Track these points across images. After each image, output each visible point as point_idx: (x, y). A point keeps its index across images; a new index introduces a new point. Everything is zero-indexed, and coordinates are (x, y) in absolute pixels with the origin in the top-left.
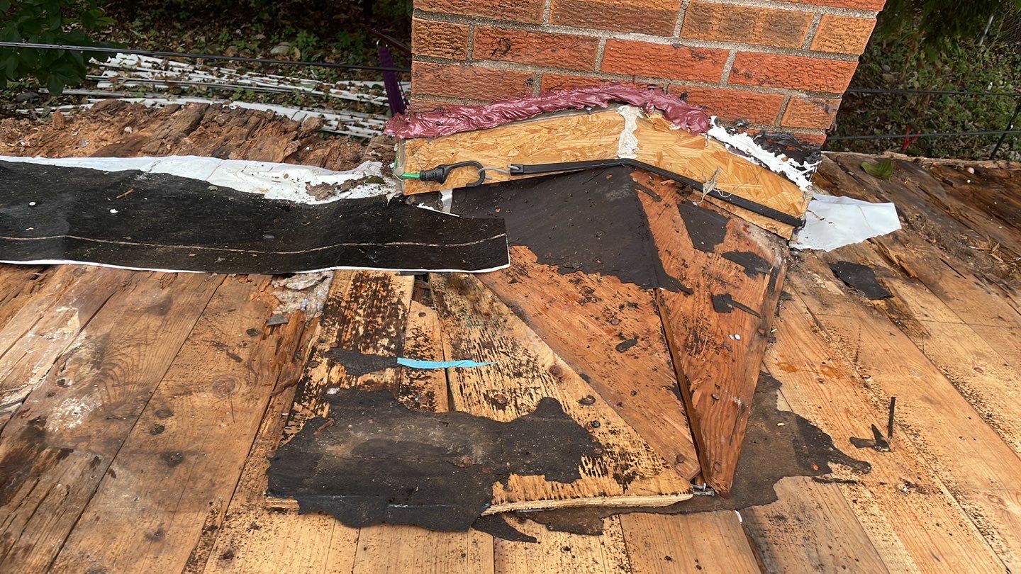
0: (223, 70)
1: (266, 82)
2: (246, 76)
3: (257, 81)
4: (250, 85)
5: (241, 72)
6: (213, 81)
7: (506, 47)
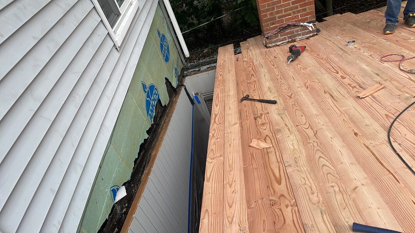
0: (194, 61)
1: (206, 60)
2: (200, 60)
3: (204, 60)
4: (203, 62)
5: (199, 60)
6: (193, 64)
7: (273, 24)
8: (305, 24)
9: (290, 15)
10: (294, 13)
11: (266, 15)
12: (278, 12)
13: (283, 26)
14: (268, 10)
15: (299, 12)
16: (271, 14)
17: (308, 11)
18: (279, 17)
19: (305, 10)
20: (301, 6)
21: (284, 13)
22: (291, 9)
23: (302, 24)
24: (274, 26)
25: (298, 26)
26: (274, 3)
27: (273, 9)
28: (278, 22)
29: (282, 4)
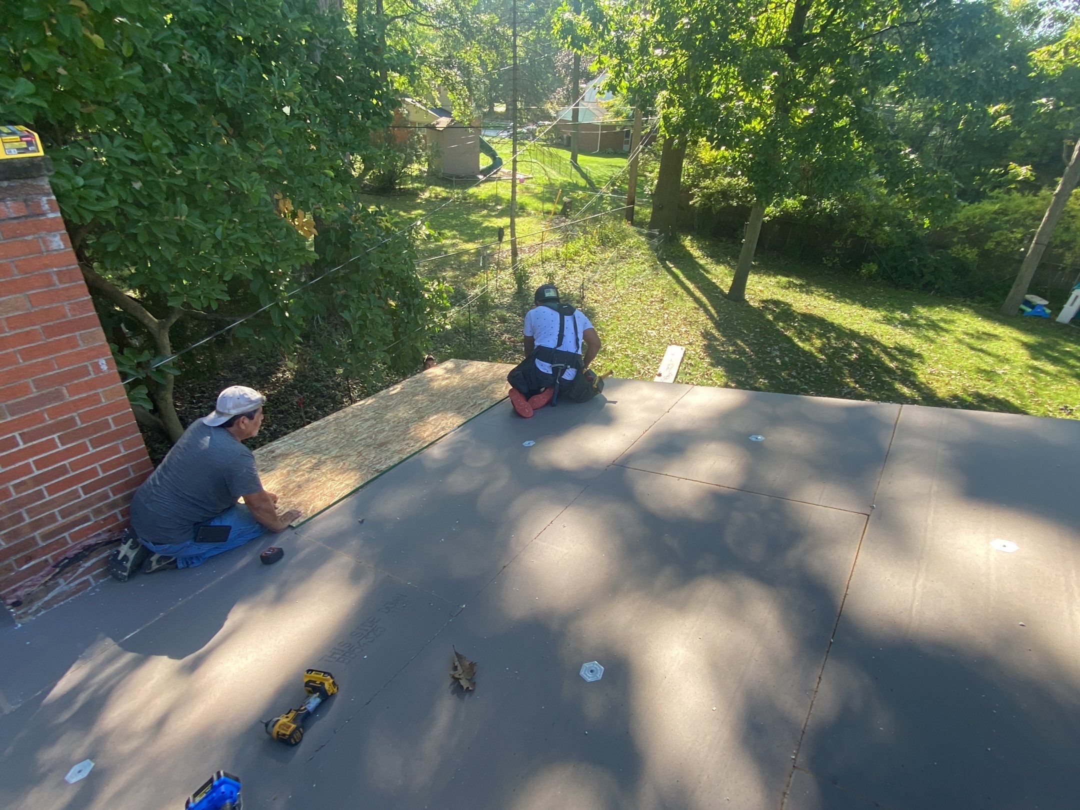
7: (29, 559)
9: (86, 519)
10: (98, 512)
12: (38, 525)
13: (71, 554)
15: (113, 505)
16: (13, 536)
18: (45, 537)
20: (117, 490)
21: (61, 521)
22: (83, 505)
24: (34, 565)
26: (19, 504)
27: (20, 518)
28: (45, 550)
29: (48, 498)
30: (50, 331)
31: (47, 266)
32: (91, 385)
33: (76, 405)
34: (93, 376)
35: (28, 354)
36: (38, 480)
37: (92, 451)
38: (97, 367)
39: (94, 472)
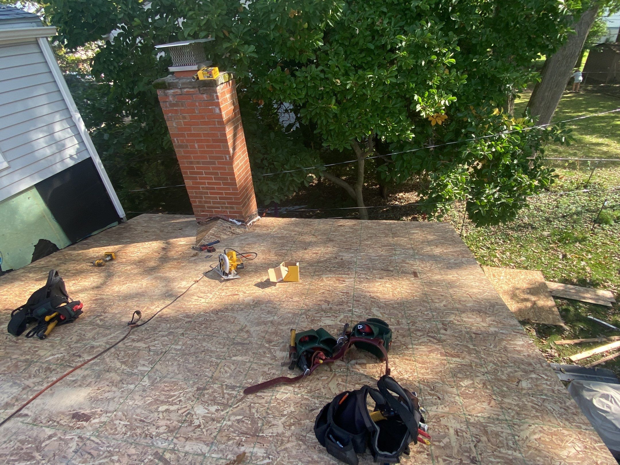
7: (203, 212)
8: (234, 221)
9: (218, 208)
10: (222, 207)
11: (195, 202)
12: (206, 202)
14: (196, 197)
15: (227, 208)
16: (200, 202)
17: (235, 210)
18: (208, 207)
19: (232, 208)
20: (229, 203)
21: (212, 205)
22: (219, 203)
23: (231, 220)
24: (204, 214)
25: (228, 221)
26: (202, 193)
27: (201, 198)
28: (207, 211)
29: (209, 195)
30: (214, 141)
31: (214, 118)
32: (223, 163)
33: (219, 168)
34: (224, 160)
35: (208, 146)
36: (207, 188)
37: (222, 186)
38: (226, 158)
39: (222, 194)
